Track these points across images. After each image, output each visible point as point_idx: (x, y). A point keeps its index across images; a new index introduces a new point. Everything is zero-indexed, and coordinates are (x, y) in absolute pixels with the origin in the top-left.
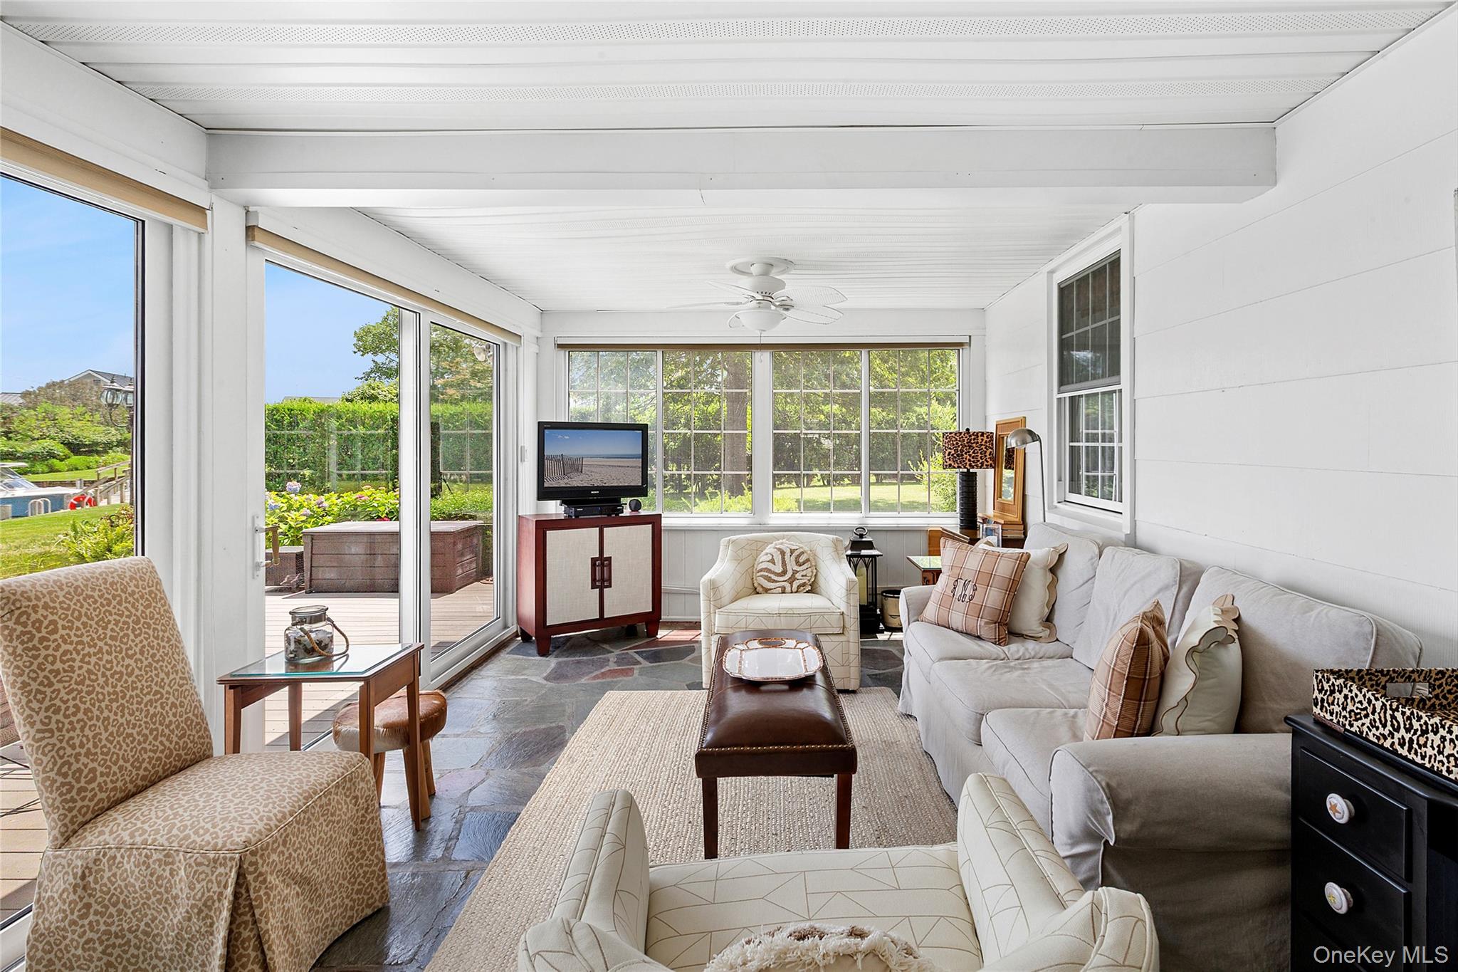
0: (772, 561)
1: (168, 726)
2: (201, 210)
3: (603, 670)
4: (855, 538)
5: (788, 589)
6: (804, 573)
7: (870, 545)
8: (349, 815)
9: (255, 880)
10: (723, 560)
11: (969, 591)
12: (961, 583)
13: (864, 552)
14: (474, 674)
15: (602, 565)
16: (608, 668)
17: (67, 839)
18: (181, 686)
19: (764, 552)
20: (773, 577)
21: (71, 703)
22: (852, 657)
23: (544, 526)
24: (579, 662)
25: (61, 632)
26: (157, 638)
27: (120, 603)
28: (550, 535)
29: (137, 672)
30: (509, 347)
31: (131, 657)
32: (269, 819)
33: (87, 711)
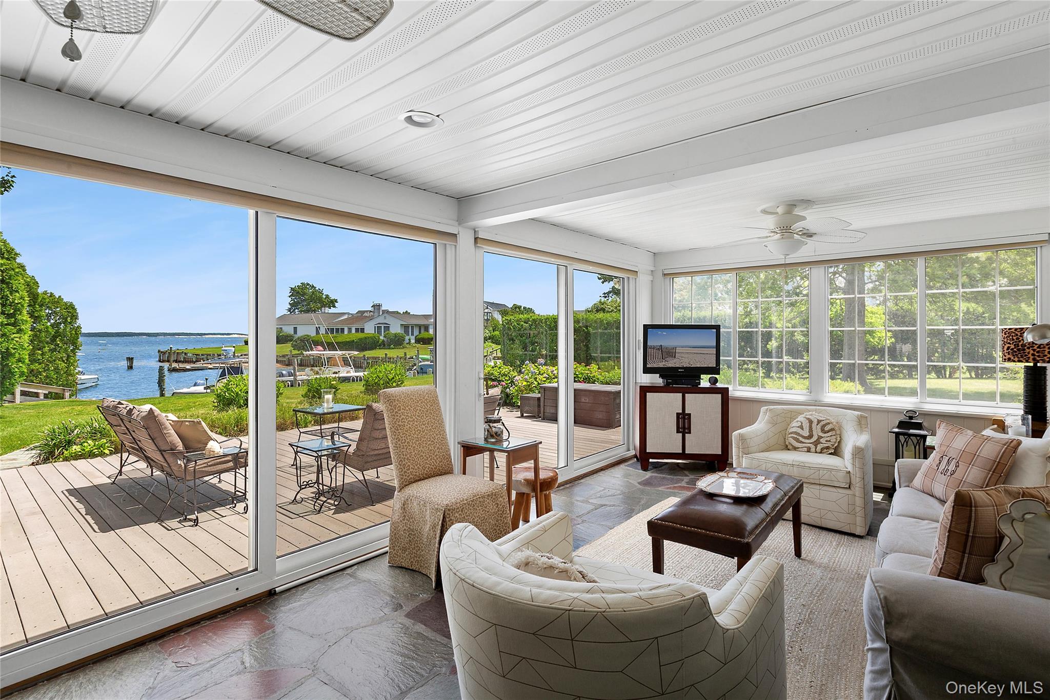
0: (801, 427)
1: (436, 456)
2: (455, 235)
3: (676, 485)
4: (902, 418)
5: (813, 449)
6: (828, 439)
7: (919, 426)
8: (493, 511)
9: (449, 521)
10: (760, 422)
11: (952, 467)
12: (945, 459)
13: (912, 431)
14: (601, 473)
15: (684, 418)
16: (680, 485)
17: (401, 489)
18: (442, 441)
19: (797, 420)
20: (801, 439)
21: (403, 438)
22: (858, 509)
23: (645, 390)
24: (664, 478)
25: (402, 411)
26: (434, 419)
27: (422, 403)
28: (649, 395)
29: (426, 431)
30: (631, 280)
31: (424, 425)
32: (457, 499)
33: (408, 442)
